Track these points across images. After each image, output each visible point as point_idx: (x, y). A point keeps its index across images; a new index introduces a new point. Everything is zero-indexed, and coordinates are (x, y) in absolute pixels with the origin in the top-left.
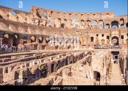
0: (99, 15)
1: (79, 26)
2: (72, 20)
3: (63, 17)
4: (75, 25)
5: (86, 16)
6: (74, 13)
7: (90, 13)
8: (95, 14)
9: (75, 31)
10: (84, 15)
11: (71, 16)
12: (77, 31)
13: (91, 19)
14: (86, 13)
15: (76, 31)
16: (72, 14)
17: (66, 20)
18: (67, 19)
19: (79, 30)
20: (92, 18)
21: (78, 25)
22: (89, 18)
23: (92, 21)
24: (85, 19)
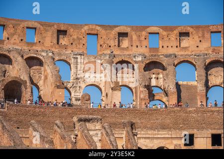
0: (207, 35)
1: (104, 94)
2: (72, 61)
3: (26, 48)
4: (83, 85)
5: (145, 43)
6: (81, 26)
7: (165, 28)
8: (190, 30)
9: (75, 119)
10: (134, 37)
11: (64, 41)
12: (83, 116)
13: (166, 56)
14: (144, 28)
15: (80, 120)
16: (71, 31)
17: (40, 63)
18: (42, 55)
19: (94, 111)
20: (171, 51)
21: (102, 86)
22: (157, 50)
23: (170, 68)
24: (139, 59)
